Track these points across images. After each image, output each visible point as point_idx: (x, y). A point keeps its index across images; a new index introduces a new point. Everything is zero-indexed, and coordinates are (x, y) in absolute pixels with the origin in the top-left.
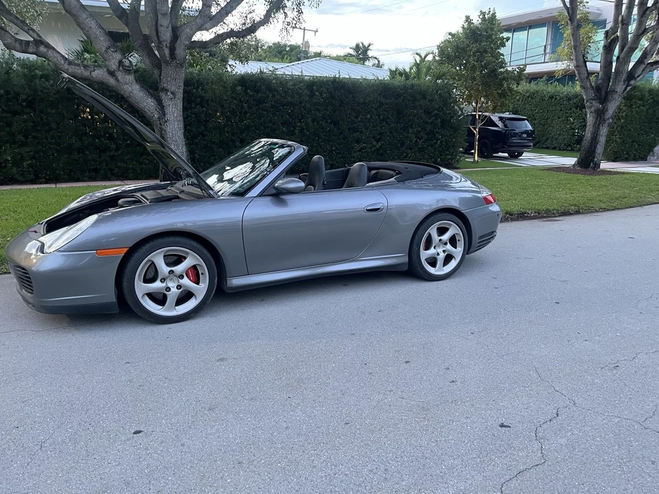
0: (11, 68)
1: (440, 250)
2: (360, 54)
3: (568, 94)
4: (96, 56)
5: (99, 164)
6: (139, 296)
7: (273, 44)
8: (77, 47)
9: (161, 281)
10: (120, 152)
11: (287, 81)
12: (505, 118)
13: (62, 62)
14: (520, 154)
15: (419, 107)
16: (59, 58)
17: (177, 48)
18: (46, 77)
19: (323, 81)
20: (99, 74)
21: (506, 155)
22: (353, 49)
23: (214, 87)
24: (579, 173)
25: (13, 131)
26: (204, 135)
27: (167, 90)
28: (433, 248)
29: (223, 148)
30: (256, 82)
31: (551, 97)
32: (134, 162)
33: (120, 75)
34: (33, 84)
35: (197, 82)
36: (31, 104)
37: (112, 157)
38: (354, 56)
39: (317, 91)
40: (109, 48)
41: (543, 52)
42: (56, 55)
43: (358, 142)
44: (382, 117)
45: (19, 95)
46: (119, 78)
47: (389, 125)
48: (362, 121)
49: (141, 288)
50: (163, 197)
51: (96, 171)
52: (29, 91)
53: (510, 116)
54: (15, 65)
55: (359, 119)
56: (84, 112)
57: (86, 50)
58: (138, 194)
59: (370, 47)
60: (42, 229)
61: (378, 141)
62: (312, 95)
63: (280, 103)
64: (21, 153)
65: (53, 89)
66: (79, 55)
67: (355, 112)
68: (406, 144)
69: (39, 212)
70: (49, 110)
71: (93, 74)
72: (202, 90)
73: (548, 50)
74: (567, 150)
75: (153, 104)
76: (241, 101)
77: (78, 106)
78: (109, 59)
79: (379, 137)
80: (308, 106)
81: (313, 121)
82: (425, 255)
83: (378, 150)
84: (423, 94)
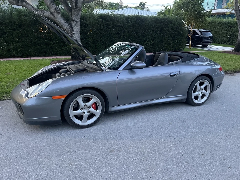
0: (12, 12)
1: (200, 93)
2: (142, 7)
3: (226, 22)
4: (45, 7)
5: (46, 50)
6: (71, 116)
7: (109, 3)
8: (37, 4)
9: (81, 110)
10: (54, 45)
11: (118, 17)
12: (202, 31)
13: (32, 9)
14: (207, 46)
15: (169, 28)
16: (31, 8)
17: (78, 3)
18: (26, 16)
19: (132, 17)
20: (47, 14)
21: (201, 46)
22: (139, 4)
23: (90, 19)
24: (235, 54)
25: (14, 37)
26: (86, 39)
27: (74, 21)
28: (197, 92)
29: (93, 44)
30: (106, 17)
31: (219, 23)
32: (60, 49)
33: (55, 14)
34: (21, 18)
35: (84, 17)
36: (20, 26)
37: (51, 47)
38: (140, 7)
39: (130, 21)
40: (51, 3)
41: (214, 6)
42: (30, 6)
43: (145, 41)
44: (155, 31)
45: (16, 23)
46: (55, 16)
47: (158, 34)
48: (147, 33)
49: (72, 113)
50: (80, 69)
51: (45, 53)
52: (19, 21)
53: (204, 31)
54: (14, 11)
55: (146, 32)
56: (41, 30)
57: (41, 5)
58: (67, 67)
59: (146, 4)
60: (27, 83)
61: (153, 41)
62: (128, 23)
63: (115, 26)
64: (17, 46)
65: (29, 20)
66: (38, 7)
67: (144, 29)
68: (164, 42)
69: (25, 71)
70: (27, 29)
71: (45, 14)
72: (86, 20)
73: (216, 5)
74: (225, 44)
75: (68, 26)
76: (101, 25)
77: (38, 27)
78: (51, 8)
79: (153, 39)
80: (126, 27)
81: (128, 33)
82: (194, 95)
83: (153, 44)
84: (171, 22)
